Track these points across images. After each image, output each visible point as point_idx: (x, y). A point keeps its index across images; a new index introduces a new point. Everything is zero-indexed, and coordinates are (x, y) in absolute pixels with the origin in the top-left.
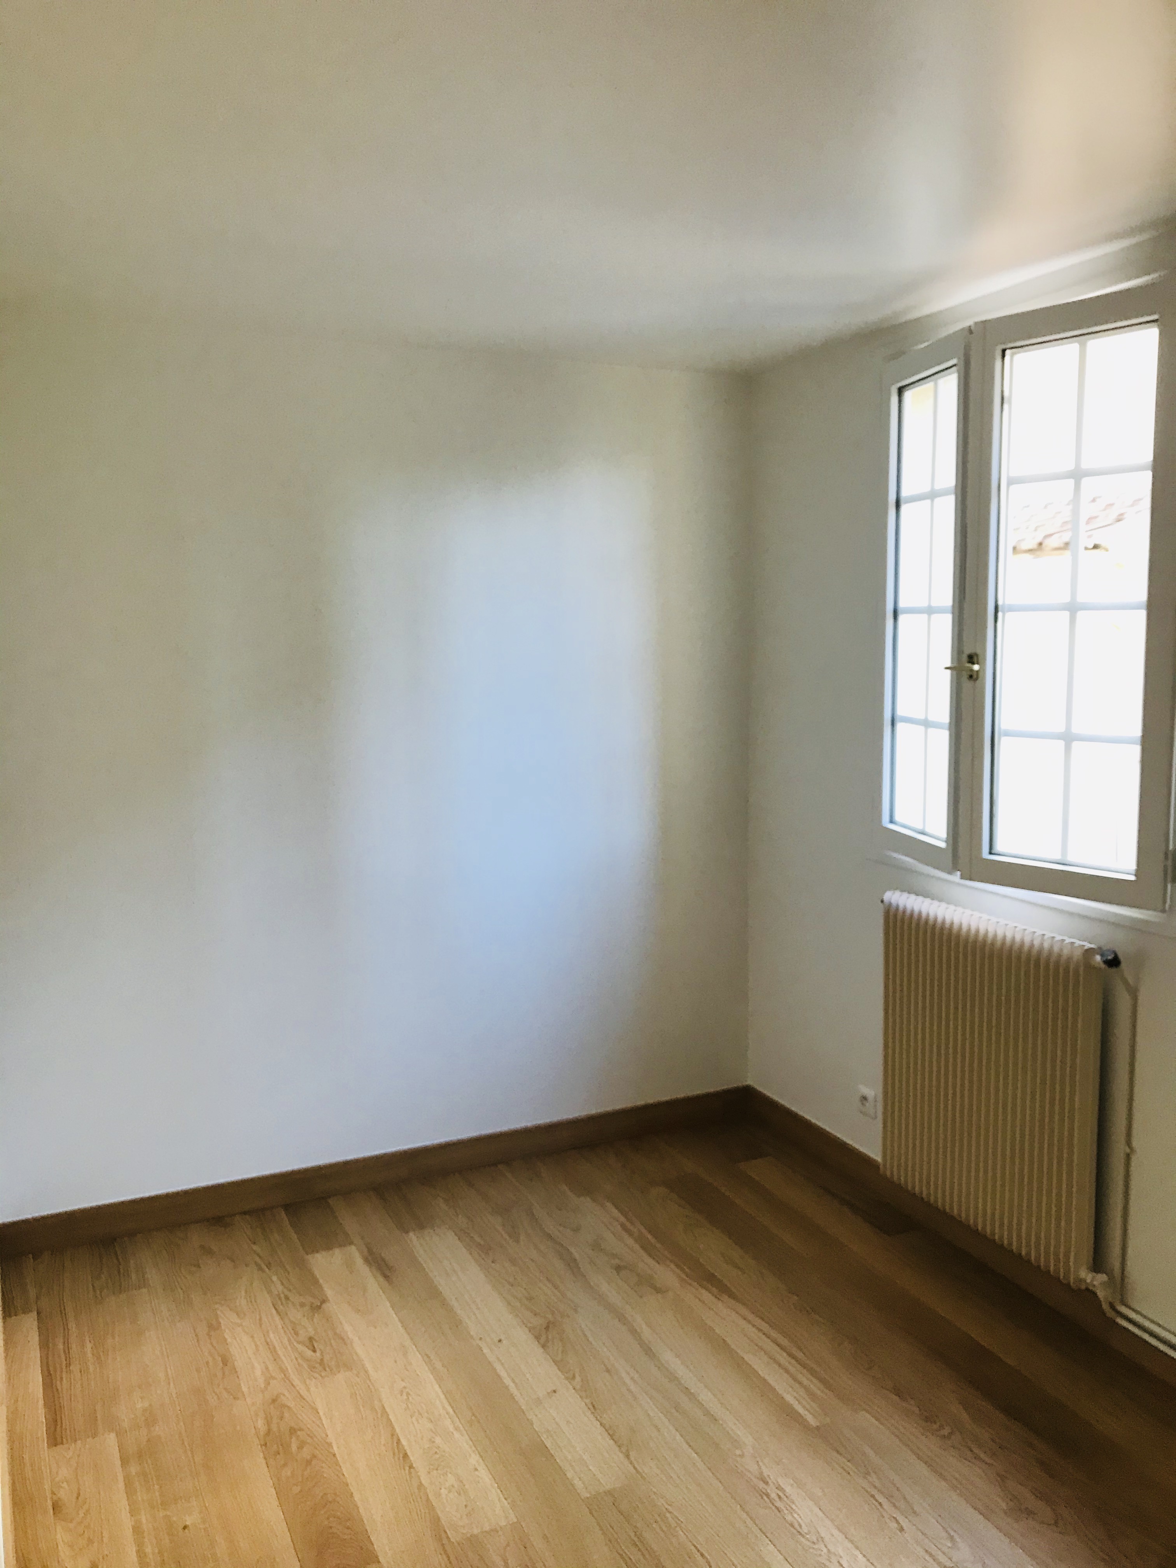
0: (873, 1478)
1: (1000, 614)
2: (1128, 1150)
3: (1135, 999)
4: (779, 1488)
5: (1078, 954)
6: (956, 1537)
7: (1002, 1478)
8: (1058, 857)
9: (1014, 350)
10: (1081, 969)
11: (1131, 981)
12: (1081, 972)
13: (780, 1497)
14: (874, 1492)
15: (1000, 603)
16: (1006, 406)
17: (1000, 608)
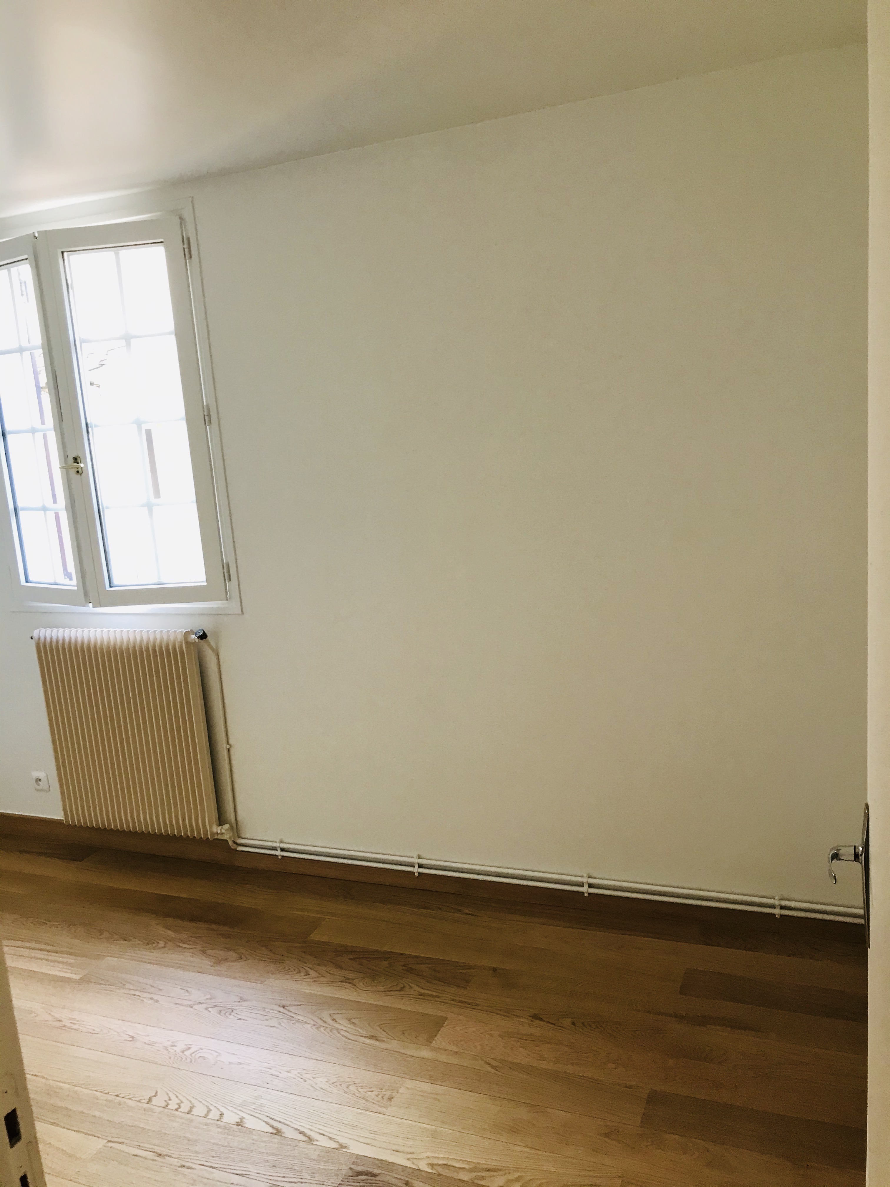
0: (128, 986)
1: (90, 429)
2: (228, 747)
3: (218, 655)
4: (70, 1019)
5: (180, 637)
6: (189, 989)
7: (204, 952)
8: (156, 581)
9: (69, 253)
10: (184, 645)
11: (214, 646)
12: (184, 648)
13: (74, 1024)
14: (133, 992)
15: (89, 422)
16: (70, 290)
17: (89, 426)
